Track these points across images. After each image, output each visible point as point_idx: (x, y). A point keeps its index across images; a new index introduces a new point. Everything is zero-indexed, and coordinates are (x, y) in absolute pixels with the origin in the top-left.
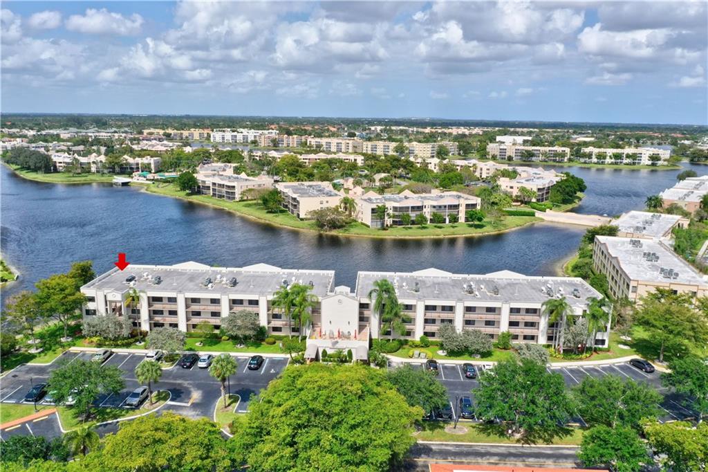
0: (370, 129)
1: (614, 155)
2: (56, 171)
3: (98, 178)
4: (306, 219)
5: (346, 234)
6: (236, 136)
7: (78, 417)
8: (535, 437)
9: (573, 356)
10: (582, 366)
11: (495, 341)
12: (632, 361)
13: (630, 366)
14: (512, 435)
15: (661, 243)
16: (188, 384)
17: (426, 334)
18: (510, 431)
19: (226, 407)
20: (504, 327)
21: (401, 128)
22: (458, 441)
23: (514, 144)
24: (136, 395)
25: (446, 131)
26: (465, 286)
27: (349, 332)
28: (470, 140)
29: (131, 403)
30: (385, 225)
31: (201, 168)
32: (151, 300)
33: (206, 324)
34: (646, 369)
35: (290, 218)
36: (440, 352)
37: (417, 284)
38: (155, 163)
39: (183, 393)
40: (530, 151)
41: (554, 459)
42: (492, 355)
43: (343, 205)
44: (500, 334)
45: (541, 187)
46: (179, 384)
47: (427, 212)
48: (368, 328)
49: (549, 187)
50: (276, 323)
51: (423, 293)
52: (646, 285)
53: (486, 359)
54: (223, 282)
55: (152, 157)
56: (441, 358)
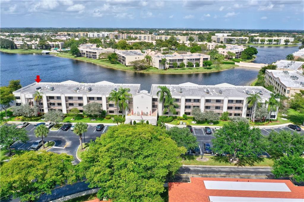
0: (159, 32)
1: (268, 40)
2: (16, 48)
3: (35, 51)
4: (129, 66)
5: (147, 72)
6: (99, 34)
7: (5, 155)
8: (244, 162)
9: (260, 123)
10: (264, 128)
11: (220, 116)
12: (289, 125)
13: (289, 128)
14: (232, 161)
15: (298, 73)
16: (65, 138)
17: (186, 113)
18: (231, 160)
19: (82, 149)
20: (225, 110)
21: (173, 31)
22: (204, 165)
23: (223, 36)
24: (36, 143)
25: (193, 32)
26: (205, 90)
27: (147, 112)
28: (204, 35)
29: (34, 147)
30: (166, 68)
31: (81, 45)
32: (48, 98)
33: (76, 109)
34: (297, 129)
35: (122, 66)
36: (193, 122)
37: (181, 89)
38: (61, 44)
39: (62, 142)
40: (231, 39)
41: (255, 174)
42: (219, 123)
43: (146, 59)
44: (223, 113)
45: (237, 52)
46: (60, 138)
47: (185, 62)
48: (157, 110)
49: (241, 52)
50: (111, 109)
51: (184, 93)
52: (294, 90)
53: (216, 125)
54: (85, 90)
55: (60, 42)
56: (194, 125)
